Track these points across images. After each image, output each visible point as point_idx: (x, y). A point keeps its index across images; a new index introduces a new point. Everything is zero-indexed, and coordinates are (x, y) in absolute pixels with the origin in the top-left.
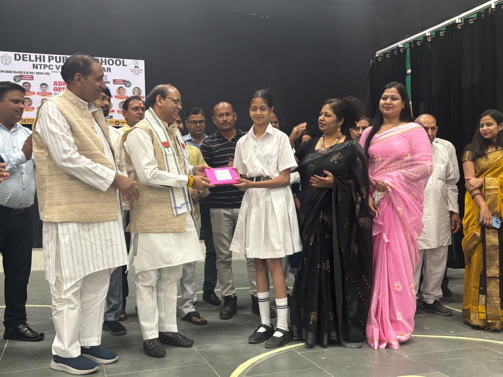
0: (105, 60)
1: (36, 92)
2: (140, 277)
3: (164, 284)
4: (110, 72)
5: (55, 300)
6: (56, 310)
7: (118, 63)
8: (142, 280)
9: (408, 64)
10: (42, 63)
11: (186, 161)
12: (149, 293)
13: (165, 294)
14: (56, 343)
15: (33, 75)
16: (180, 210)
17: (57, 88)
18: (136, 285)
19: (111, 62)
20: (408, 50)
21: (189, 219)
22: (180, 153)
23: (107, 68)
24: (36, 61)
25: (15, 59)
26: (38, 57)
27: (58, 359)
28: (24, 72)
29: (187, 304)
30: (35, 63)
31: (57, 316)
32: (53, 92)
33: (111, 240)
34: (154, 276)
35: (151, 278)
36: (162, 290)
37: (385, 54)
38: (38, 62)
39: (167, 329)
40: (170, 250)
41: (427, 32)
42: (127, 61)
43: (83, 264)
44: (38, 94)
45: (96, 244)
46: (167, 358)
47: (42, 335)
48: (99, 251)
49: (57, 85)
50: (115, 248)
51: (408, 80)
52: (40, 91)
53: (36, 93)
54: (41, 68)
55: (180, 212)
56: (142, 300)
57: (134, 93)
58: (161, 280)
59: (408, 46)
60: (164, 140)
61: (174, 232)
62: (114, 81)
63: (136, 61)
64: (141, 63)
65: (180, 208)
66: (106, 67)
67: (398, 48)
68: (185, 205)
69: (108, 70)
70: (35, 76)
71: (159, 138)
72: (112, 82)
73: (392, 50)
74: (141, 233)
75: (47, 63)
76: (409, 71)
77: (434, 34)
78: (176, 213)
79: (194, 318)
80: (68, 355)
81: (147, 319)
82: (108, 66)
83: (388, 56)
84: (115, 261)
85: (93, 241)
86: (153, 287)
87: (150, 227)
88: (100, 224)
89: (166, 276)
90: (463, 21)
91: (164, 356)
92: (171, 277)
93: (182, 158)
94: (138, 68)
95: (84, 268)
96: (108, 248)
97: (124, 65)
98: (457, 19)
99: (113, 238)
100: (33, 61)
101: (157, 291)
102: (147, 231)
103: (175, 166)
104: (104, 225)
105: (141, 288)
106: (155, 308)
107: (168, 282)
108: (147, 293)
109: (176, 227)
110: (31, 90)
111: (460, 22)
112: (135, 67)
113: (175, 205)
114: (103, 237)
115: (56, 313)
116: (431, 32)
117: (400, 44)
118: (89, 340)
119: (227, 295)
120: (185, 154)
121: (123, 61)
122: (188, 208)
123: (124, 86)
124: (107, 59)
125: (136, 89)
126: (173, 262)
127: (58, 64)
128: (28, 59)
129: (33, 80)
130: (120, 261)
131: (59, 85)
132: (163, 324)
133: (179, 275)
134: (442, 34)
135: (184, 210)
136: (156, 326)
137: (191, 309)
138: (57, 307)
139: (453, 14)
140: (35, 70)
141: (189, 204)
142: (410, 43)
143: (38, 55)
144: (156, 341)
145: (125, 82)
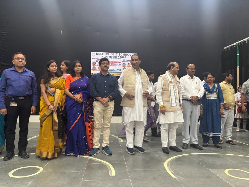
4: (126, 58)
9: (238, 52)
12: (165, 132)
19: (126, 55)
20: (238, 47)
25: (97, 54)
35: (166, 127)
38: (103, 55)
39: (172, 145)
55: (173, 105)
56: (163, 134)
65: (173, 104)
66: (124, 56)
67: (233, 46)
71: (169, 80)
72: (126, 61)
76: (238, 55)
81: (164, 140)
83: (229, 49)
105: (162, 130)
106: (167, 137)
121: (130, 54)
123: (130, 62)
128: (100, 54)
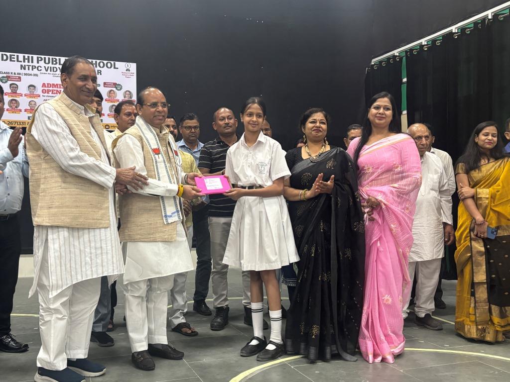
0: (96, 62)
1: (23, 93)
2: (129, 288)
3: (154, 294)
4: (101, 74)
5: (43, 309)
6: (43, 320)
7: (109, 65)
8: (131, 290)
9: (404, 72)
10: (30, 64)
11: (179, 168)
12: (138, 304)
13: (155, 305)
14: (42, 354)
15: (21, 76)
16: (171, 218)
17: (45, 90)
18: (125, 295)
19: (102, 65)
20: (404, 59)
21: (180, 228)
22: (172, 160)
23: (98, 71)
24: (24, 61)
25: (2, 60)
26: (26, 57)
27: (43, 372)
28: (12, 73)
29: (177, 314)
30: (23, 64)
31: (45, 326)
32: (41, 94)
33: (101, 247)
34: (144, 287)
35: (141, 288)
36: (152, 301)
37: (381, 62)
38: (26, 63)
39: (157, 340)
40: (159, 260)
41: (423, 41)
42: (118, 64)
43: (71, 272)
44: (25, 96)
45: (85, 251)
46: (157, 371)
47: (26, 346)
48: (88, 259)
49: (45, 87)
50: (104, 256)
51: (404, 89)
52: (28, 93)
53: (23, 95)
54: (29, 69)
55: (170, 220)
56: (131, 310)
57: (125, 97)
58: (152, 291)
59: (404, 54)
60: (155, 146)
61: (165, 241)
62: (105, 83)
63: (128, 64)
64: (133, 67)
65: (171, 216)
67: (394, 57)
68: (176, 214)
69: (98, 73)
70: (23, 77)
71: (149, 144)
72: (102, 85)
73: (388, 59)
74: (130, 241)
75: (35, 63)
76: (405, 80)
77: (430, 43)
78: (166, 221)
79: (184, 330)
80: (53, 367)
81: (136, 330)
82: (98, 68)
83: (384, 64)
84: (104, 270)
85: (82, 248)
86: (142, 297)
87: (139, 236)
88: (90, 230)
89: (156, 287)
90: (459, 31)
91: (153, 369)
92: (162, 288)
93: (174, 165)
94: (129, 71)
95: (71, 276)
96: (98, 256)
97: (115, 68)
98: (454, 29)
99: (104, 246)
100: (21, 62)
101: (147, 301)
102: (137, 240)
103: (166, 174)
104: (94, 232)
105: (130, 298)
106: (145, 319)
107: (159, 292)
108: (136, 303)
109: (166, 237)
110: (18, 92)
111: (456, 31)
112: (127, 70)
113: (165, 213)
114: (93, 244)
115: (43, 323)
116: (428, 41)
117: (396, 52)
118: (75, 352)
119: (219, 306)
120: (178, 162)
121: (114, 63)
122: (179, 217)
123: (114, 89)
124: (98, 61)
125: (128, 93)
126: (163, 272)
127: (47, 66)
128: (16, 59)
129: (20, 81)
130: (109, 270)
131: (48, 87)
132: (153, 336)
133: (170, 285)
134: (438, 43)
135: (175, 218)
136: (146, 337)
137: (182, 320)
138: (45, 317)
139: (450, 23)
140: (23, 71)
141: (180, 213)
142: (406, 52)
143: (26, 56)
144: (145, 353)
145: (115, 85)
